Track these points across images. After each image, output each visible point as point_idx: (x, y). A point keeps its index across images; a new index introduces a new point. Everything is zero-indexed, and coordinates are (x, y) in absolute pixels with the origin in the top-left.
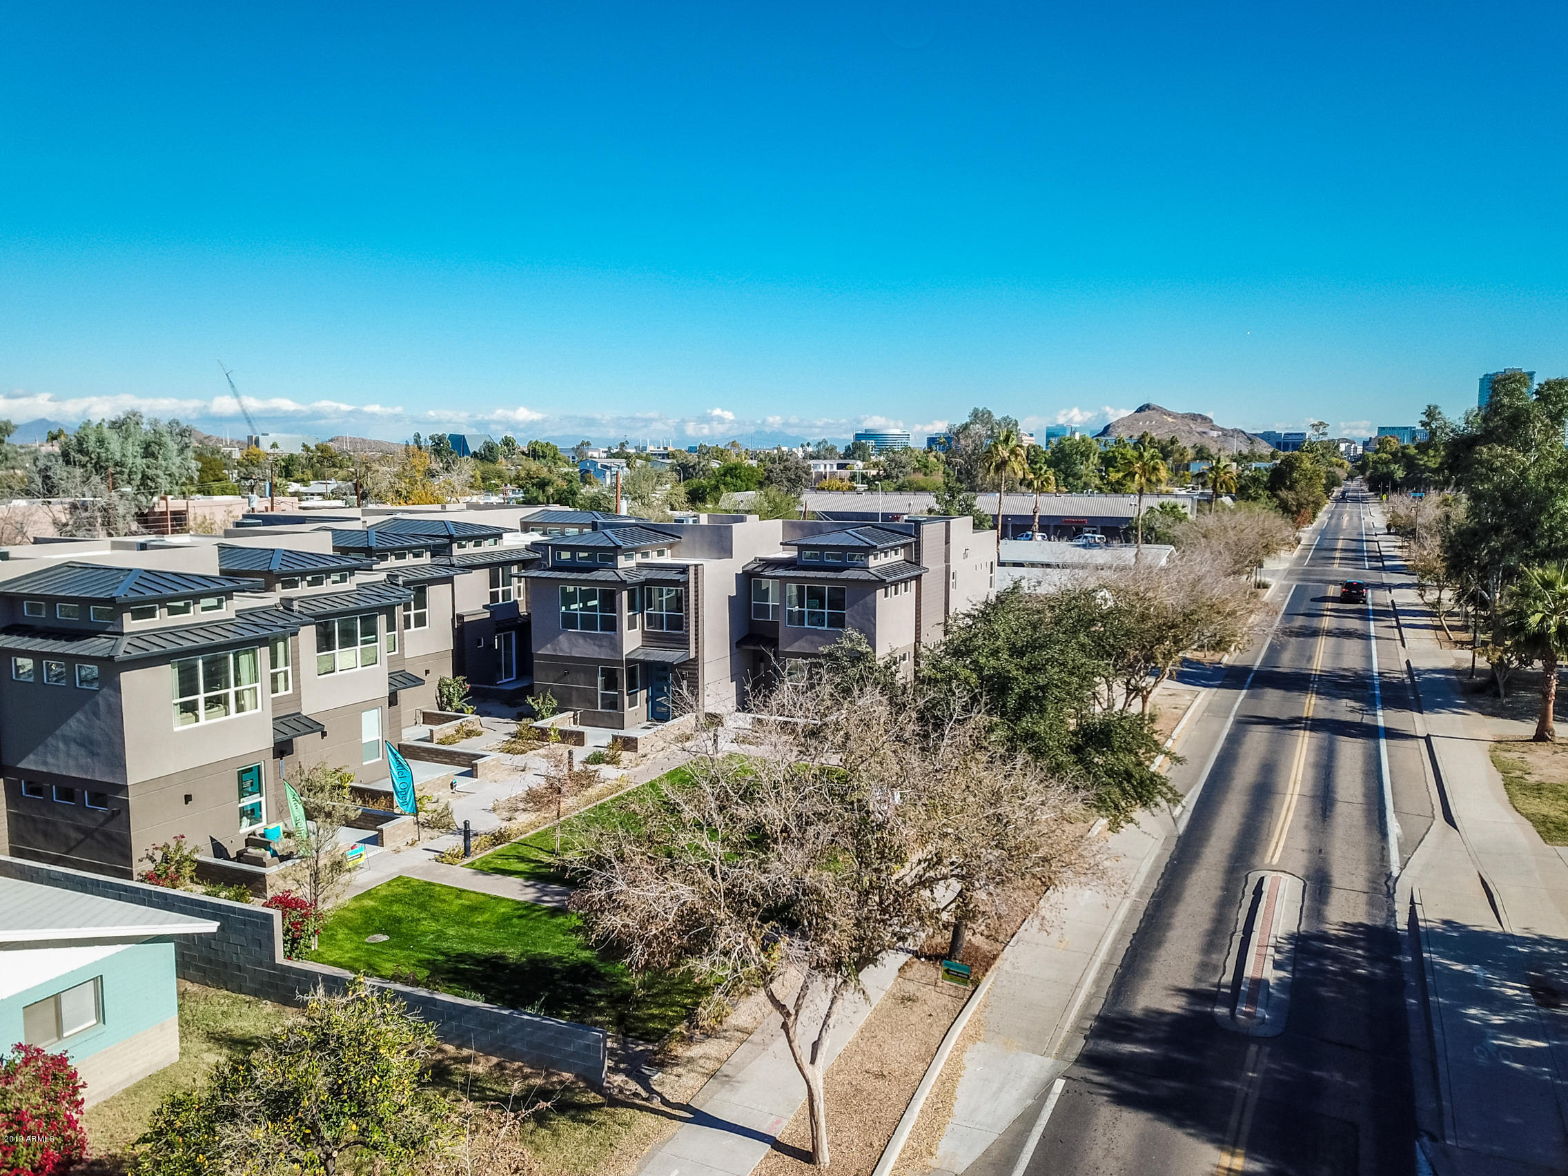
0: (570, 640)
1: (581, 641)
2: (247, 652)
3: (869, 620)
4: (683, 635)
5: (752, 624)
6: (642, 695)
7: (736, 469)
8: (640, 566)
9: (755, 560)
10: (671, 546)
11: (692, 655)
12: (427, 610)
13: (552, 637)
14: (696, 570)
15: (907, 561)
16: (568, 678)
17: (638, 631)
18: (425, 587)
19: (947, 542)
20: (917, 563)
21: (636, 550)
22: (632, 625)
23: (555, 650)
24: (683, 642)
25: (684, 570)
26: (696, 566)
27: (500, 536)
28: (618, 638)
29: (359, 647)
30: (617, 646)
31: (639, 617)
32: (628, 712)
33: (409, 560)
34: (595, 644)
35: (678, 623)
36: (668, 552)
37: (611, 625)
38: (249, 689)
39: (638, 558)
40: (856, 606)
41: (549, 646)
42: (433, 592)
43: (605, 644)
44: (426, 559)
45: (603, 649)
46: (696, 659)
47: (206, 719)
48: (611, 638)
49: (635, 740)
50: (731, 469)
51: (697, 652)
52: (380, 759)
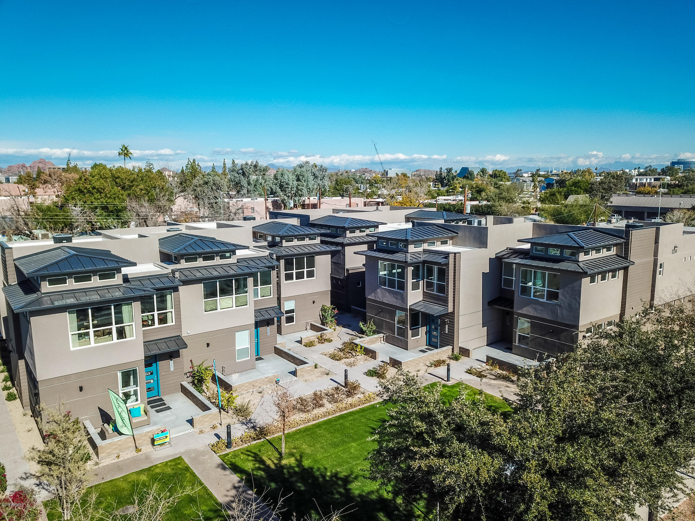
0: (382, 293)
1: (387, 294)
2: (128, 304)
3: (576, 299)
4: (445, 297)
5: (502, 290)
6: (423, 330)
7: (579, 183)
8: (425, 251)
9: (507, 249)
10: (452, 238)
11: (450, 310)
12: (315, 269)
13: (374, 290)
14: (455, 256)
15: (618, 256)
16: (382, 314)
17: (420, 290)
18: (314, 257)
19: (657, 242)
20: (626, 258)
21: (424, 241)
22: (415, 287)
23: (375, 297)
24: (444, 301)
25: (446, 255)
26: (455, 253)
27: (377, 227)
28: (405, 294)
29: (234, 296)
30: (404, 299)
31: (421, 282)
32: (411, 340)
33: (307, 241)
34: (394, 297)
35: (442, 289)
36: (450, 242)
37: (402, 286)
38: (129, 326)
39: (425, 246)
40: (566, 288)
41: (373, 294)
42: (318, 258)
43: (399, 297)
44: (318, 240)
45: (398, 300)
46: (453, 313)
47: (95, 343)
48: (402, 295)
49: (400, 363)
50: (576, 183)
51: (454, 308)
52: (249, 358)
